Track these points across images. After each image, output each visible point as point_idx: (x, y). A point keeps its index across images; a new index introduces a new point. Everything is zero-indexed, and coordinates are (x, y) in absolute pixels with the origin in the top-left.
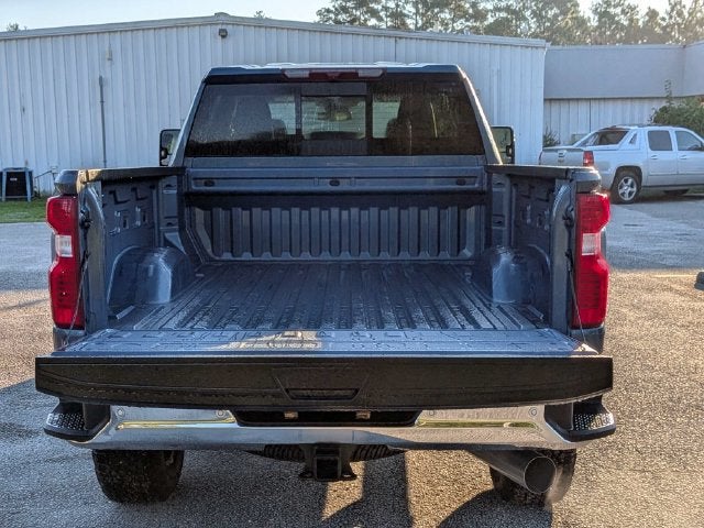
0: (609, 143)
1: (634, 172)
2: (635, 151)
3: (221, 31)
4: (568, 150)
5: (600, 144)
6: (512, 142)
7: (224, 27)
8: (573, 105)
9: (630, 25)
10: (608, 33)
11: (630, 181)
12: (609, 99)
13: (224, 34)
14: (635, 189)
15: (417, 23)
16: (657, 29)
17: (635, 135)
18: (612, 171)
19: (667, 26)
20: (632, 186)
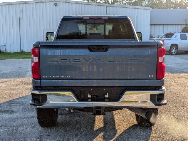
0: (169, 37)
1: (176, 46)
2: (176, 40)
3: (55, 4)
4: (157, 39)
5: (166, 38)
6: (141, 36)
7: (56, 3)
8: (158, 26)
9: (175, 2)
10: (169, 5)
11: (175, 48)
12: (169, 25)
13: (56, 5)
14: (176, 51)
15: (112, 1)
16: (184, 4)
17: (176, 35)
18: (169, 46)
19: (186, 3)
20: (175, 50)
